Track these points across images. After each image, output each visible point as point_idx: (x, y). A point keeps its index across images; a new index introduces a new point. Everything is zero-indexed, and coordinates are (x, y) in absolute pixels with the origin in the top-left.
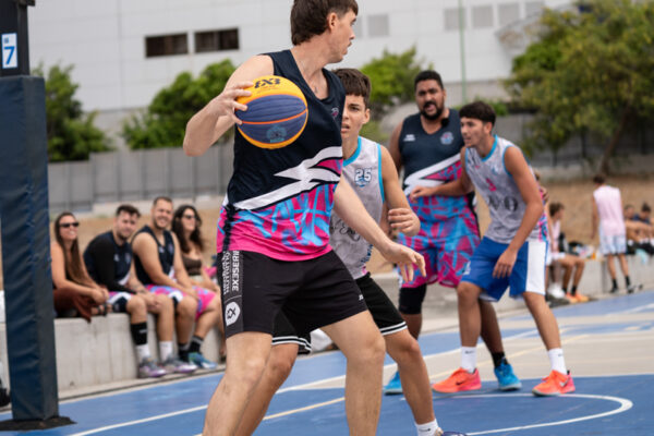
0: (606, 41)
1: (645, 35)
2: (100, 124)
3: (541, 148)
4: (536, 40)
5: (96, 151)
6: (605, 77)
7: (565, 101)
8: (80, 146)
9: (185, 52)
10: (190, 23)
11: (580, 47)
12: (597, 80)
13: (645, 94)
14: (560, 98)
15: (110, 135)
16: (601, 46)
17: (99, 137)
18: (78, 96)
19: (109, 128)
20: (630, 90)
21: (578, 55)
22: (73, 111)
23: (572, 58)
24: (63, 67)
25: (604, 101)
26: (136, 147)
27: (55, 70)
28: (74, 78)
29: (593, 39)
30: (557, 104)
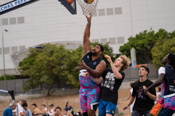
0: (49, 57)
1: (60, 55)
3: (30, 88)
4: (28, 56)
6: (49, 67)
7: (37, 74)
11: (42, 58)
12: (46, 68)
13: (61, 72)
14: (35, 73)
16: (48, 58)
20: (56, 71)
21: (41, 60)
23: (39, 61)
25: (49, 74)
29: (46, 56)
30: (35, 75)
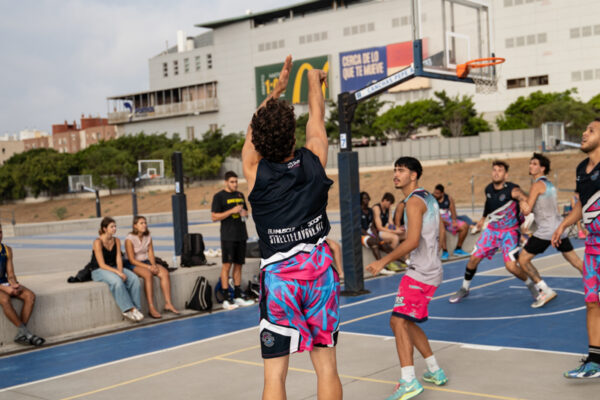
2: (486, 118)
5: (483, 131)
8: (477, 128)
9: (524, 86)
10: (527, 74)
15: (490, 124)
17: (485, 123)
18: (474, 107)
19: (490, 119)
22: (473, 113)
24: (469, 96)
26: (501, 129)
27: (465, 97)
28: (473, 101)
